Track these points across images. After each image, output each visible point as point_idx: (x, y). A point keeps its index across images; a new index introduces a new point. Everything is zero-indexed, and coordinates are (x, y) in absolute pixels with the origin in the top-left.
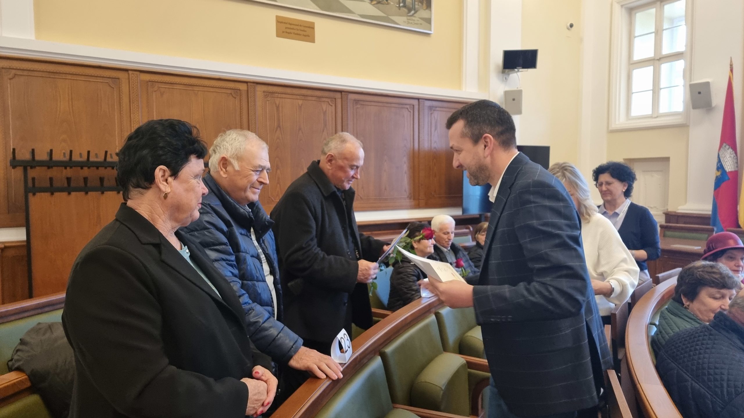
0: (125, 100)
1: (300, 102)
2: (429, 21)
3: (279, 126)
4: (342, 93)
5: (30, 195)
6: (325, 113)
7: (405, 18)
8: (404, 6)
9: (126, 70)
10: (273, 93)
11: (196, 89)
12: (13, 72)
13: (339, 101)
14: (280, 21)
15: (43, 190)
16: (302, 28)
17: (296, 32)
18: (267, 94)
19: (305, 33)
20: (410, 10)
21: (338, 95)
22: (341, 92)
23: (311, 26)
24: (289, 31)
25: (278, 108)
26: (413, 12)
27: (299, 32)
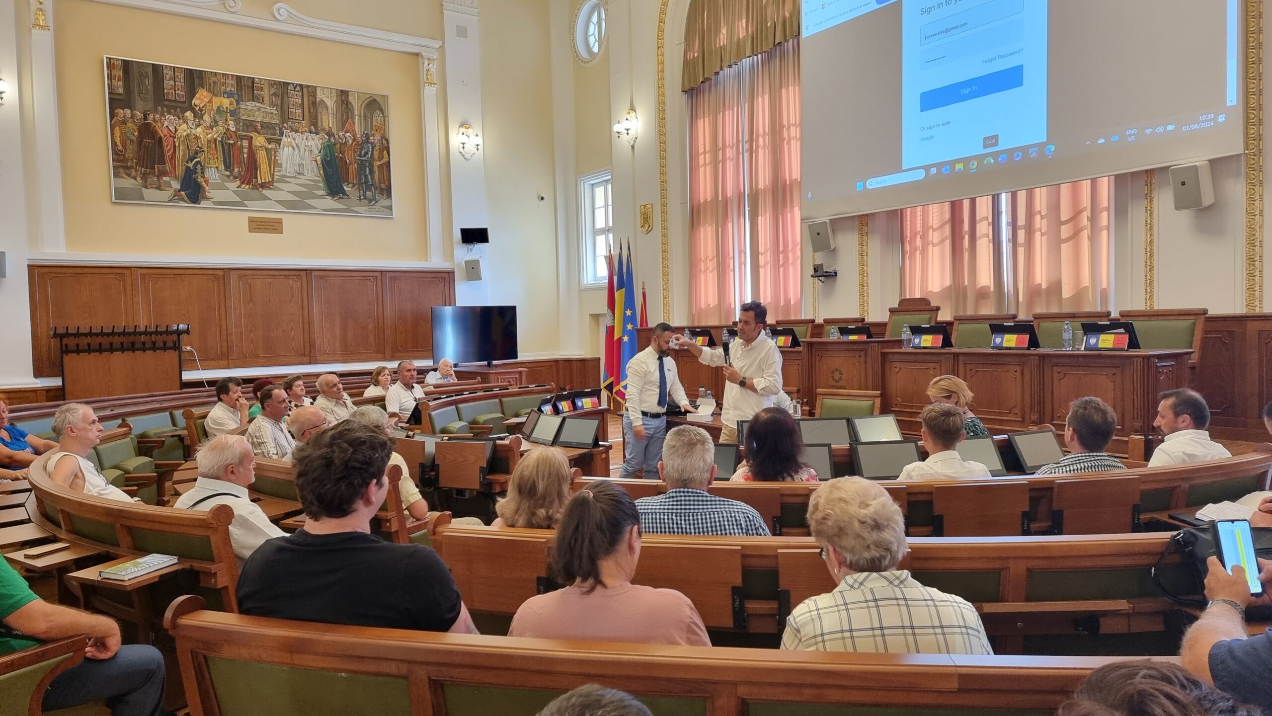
0: (129, 288)
1: (269, 281)
2: (390, 208)
3: (251, 299)
4: (308, 272)
5: (64, 355)
6: (291, 288)
7: (366, 208)
8: (365, 198)
9: (130, 268)
10: (245, 275)
11: (183, 277)
12: (52, 275)
13: (304, 278)
14: (251, 220)
15: (72, 352)
16: (272, 224)
17: (266, 227)
18: (240, 277)
19: (274, 227)
20: (370, 201)
21: (304, 273)
22: (306, 270)
23: (279, 222)
24: (259, 227)
25: (250, 286)
26: (374, 202)
27: (269, 227)
